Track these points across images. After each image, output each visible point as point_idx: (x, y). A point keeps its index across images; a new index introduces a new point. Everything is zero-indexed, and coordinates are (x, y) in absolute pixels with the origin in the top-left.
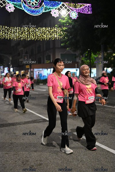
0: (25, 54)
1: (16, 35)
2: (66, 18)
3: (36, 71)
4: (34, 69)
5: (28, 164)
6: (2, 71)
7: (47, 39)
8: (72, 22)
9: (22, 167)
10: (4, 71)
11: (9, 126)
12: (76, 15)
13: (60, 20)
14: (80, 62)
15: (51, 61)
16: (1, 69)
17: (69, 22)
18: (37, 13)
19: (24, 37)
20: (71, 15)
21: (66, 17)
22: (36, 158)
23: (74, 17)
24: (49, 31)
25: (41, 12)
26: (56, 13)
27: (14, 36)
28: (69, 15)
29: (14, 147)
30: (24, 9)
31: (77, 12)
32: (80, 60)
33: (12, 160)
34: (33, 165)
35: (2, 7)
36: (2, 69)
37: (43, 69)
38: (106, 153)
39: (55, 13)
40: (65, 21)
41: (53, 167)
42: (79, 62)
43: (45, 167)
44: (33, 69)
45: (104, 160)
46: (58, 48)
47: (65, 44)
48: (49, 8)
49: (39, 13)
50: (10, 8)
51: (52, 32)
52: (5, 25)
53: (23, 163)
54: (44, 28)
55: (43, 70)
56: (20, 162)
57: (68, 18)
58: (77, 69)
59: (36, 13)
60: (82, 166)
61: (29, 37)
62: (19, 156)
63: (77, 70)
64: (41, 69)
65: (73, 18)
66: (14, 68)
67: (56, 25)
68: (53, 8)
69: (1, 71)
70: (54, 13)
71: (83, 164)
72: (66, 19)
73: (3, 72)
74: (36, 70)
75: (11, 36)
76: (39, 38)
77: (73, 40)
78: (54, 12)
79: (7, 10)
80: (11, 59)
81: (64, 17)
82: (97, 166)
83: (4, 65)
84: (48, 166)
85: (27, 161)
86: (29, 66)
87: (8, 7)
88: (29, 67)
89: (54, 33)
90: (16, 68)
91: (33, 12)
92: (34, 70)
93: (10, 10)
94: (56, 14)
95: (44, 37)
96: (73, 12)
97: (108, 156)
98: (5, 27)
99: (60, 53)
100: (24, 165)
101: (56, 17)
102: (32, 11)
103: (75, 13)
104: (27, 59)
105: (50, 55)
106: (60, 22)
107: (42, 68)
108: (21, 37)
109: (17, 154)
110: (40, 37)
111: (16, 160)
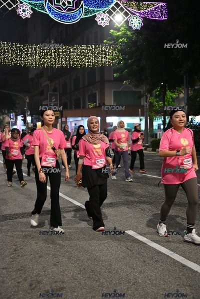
0: (52, 93)
1: (35, 58)
2: (122, 28)
3: (71, 122)
4: (68, 118)
5: (40, 288)
6: (14, 122)
7: (89, 65)
8: (132, 34)
9: (29, 293)
10: (16, 121)
11: (16, 218)
12: (140, 22)
13: (112, 31)
14: (147, 105)
15: (98, 105)
16: (11, 118)
17: (127, 34)
18: (71, 19)
19: (50, 62)
20: (132, 22)
21: (121, 26)
22: (54, 277)
23: (136, 26)
24: (92, 51)
25: (79, 17)
26: (105, 19)
27: (31, 60)
28: (127, 22)
29: (18, 256)
30: (48, 13)
31: (142, 17)
32: (146, 102)
33: (13, 281)
34: (48, 290)
35: (10, 9)
36: (13, 119)
37: (84, 118)
38: (180, 268)
39: (103, 19)
40: (120, 33)
41: (83, 294)
42: (145, 106)
43: (70, 293)
44: (66, 118)
45: (176, 282)
46: (109, 81)
47: (121, 73)
48: (92, 11)
49: (75, 20)
50: (24, 11)
51: (98, 53)
52: (17, 42)
53: (31, 285)
54: (84, 47)
55: (82, 120)
56: (26, 285)
57: (126, 29)
58: (141, 118)
59: (69, 20)
60: (135, 293)
61: (59, 62)
62: (25, 274)
63: (140, 120)
64: (80, 118)
65: (134, 28)
66: (34, 116)
67: (105, 41)
68: (99, 11)
69: (12, 122)
70: (100, 19)
71: (136, 289)
72: (122, 30)
73: (15, 124)
74: (70, 120)
75: (27, 60)
76: (74, 64)
77: (135, 67)
78: (101, 17)
79: (19, 14)
80: (28, 100)
81: (119, 26)
82: (162, 293)
83: (17, 111)
84: (75, 292)
85: (39, 282)
86: (59, 112)
87: (21, 10)
88: (58, 115)
89: (101, 54)
90: (37, 116)
91: (64, 17)
92: (68, 121)
93: (24, 15)
94: (104, 21)
95: (84, 61)
96: (135, 18)
97: (183, 275)
98: (16, 45)
99: (113, 90)
100: (33, 289)
101: (104, 26)
102: (62, 16)
103: (138, 19)
104: (54, 101)
105: (96, 93)
106: (111, 35)
107: (82, 117)
108: (45, 62)
109: (22, 270)
110: (77, 61)
111: (19, 281)
